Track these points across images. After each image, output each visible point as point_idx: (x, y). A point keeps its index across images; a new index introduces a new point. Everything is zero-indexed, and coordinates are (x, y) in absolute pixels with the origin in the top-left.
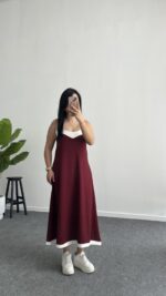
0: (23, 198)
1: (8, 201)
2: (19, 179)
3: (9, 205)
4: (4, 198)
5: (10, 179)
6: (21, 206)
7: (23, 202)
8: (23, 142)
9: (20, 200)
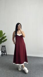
0: (6, 51)
1: (2, 52)
2: (5, 46)
3: (2, 53)
4: (1, 51)
5: (2, 46)
6: (5, 53)
7: (6, 52)
8: (6, 36)
9: (5, 51)
